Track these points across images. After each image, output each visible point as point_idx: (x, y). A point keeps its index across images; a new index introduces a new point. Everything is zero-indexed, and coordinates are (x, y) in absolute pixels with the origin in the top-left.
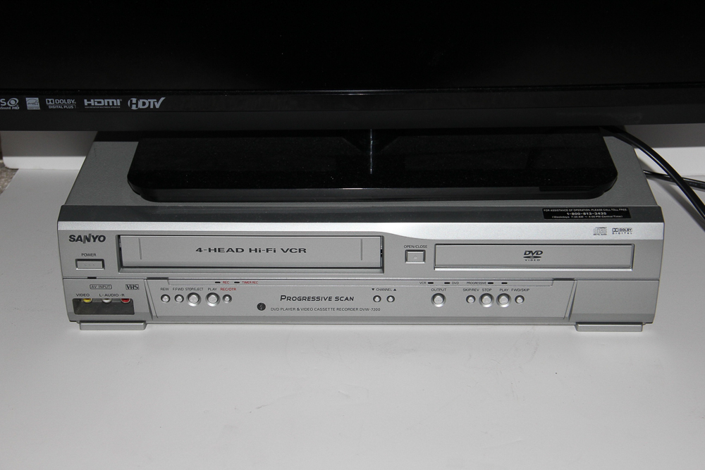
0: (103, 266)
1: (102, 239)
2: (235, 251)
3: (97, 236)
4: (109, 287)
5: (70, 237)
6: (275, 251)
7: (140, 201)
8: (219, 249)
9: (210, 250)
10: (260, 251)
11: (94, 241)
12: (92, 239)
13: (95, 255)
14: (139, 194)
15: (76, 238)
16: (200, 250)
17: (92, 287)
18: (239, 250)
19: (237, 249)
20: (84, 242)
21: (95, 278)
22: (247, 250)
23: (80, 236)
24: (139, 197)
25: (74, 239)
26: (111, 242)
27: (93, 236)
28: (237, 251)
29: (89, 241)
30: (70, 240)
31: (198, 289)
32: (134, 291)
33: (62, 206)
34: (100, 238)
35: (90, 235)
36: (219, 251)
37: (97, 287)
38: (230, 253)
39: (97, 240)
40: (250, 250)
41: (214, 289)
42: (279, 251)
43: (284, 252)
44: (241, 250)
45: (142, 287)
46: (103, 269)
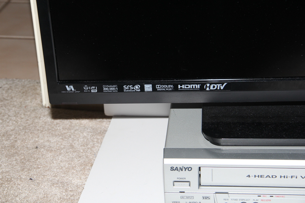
0: (190, 185)
1: (190, 169)
2: (271, 177)
3: (187, 167)
4: (192, 197)
5: (171, 168)
6: (296, 178)
7: (209, 145)
8: (261, 176)
9: (255, 176)
10: (287, 177)
11: (185, 170)
12: (184, 169)
13: (185, 178)
14: (208, 140)
15: (174, 169)
16: (249, 176)
17: (182, 197)
18: (274, 177)
19: (272, 176)
20: (179, 171)
21: (184, 192)
22: (278, 177)
23: (177, 168)
24: (209, 142)
25: (173, 169)
26: (195, 171)
27: (185, 168)
28: (272, 177)
29: (182, 170)
30: (171, 170)
31: (247, 200)
32: (206, 200)
33: (164, 149)
34: (189, 169)
35: (183, 167)
36: (261, 177)
37: (185, 198)
38: (268, 178)
39: (187, 170)
40: (281, 177)
41: (257, 200)
42: (299, 177)
43: (303, 178)
44: (275, 177)
45: (212, 198)
46: (189, 187)
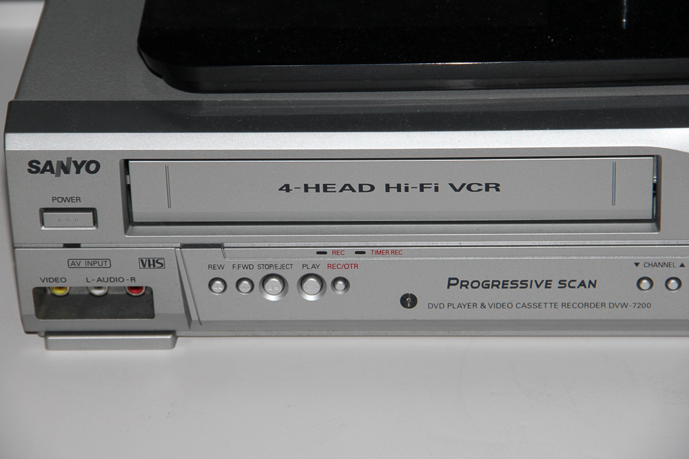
0: (95, 222)
1: (93, 167)
2: (356, 188)
3: (83, 162)
4: (105, 263)
5: (30, 164)
6: (436, 189)
7: (162, 91)
8: (325, 186)
9: (306, 188)
10: (407, 189)
11: (78, 172)
12: (73, 169)
13: (78, 199)
14: (160, 76)
15: (41, 166)
16: (287, 188)
17: (73, 264)
18: (366, 188)
19: (361, 186)
20: (58, 175)
21: (78, 246)
22: (380, 188)
23: (49, 163)
24: (160, 82)
25: (38, 169)
26: (112, 172)
27: (75, 162)
28: (361, 190)
29: (67, 171)
30: (30, 171)
31: (282, 267)
32: (152, 271)
33: (11, 104)
34: (89, 164)
35: (69, 159)
36: (325, 190)
37: (83, 264)
38: (347, 193)
39: (83, 169)
40: (388, 188)
41: (314, 266)
42: (445, 188)
43: (455, 190)
44: (369, 188)
45: (170, 264)
46: (94, 228)
